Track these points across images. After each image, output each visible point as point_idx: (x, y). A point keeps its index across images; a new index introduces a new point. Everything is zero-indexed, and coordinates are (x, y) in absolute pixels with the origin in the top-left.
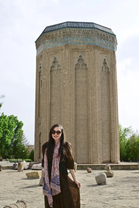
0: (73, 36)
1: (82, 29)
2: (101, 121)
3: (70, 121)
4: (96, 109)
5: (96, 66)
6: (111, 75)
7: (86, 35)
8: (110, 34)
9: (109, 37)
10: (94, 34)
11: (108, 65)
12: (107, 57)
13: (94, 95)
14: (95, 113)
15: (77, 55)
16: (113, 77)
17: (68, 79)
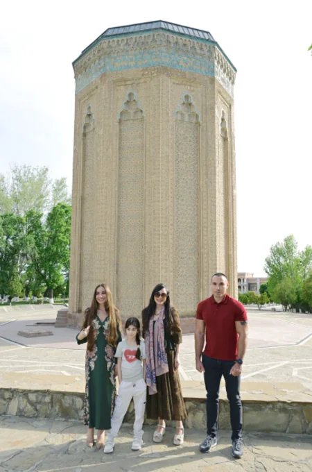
0: (115, 55)
1: (134, 36)
2: (171, 227)
3: (106, 229)
4: (159, 201)
5: (161, 111)
6: (202, 131)
7: (141, 49)
8: (200, 42)
9: (198, 48)
10: (158, 43)
11: (197, 109)
12: (193, 91)
13: (154, 173)
14: (156, 211)
15: (123, 93)
16: (210, 134)
17: (103, 145)
